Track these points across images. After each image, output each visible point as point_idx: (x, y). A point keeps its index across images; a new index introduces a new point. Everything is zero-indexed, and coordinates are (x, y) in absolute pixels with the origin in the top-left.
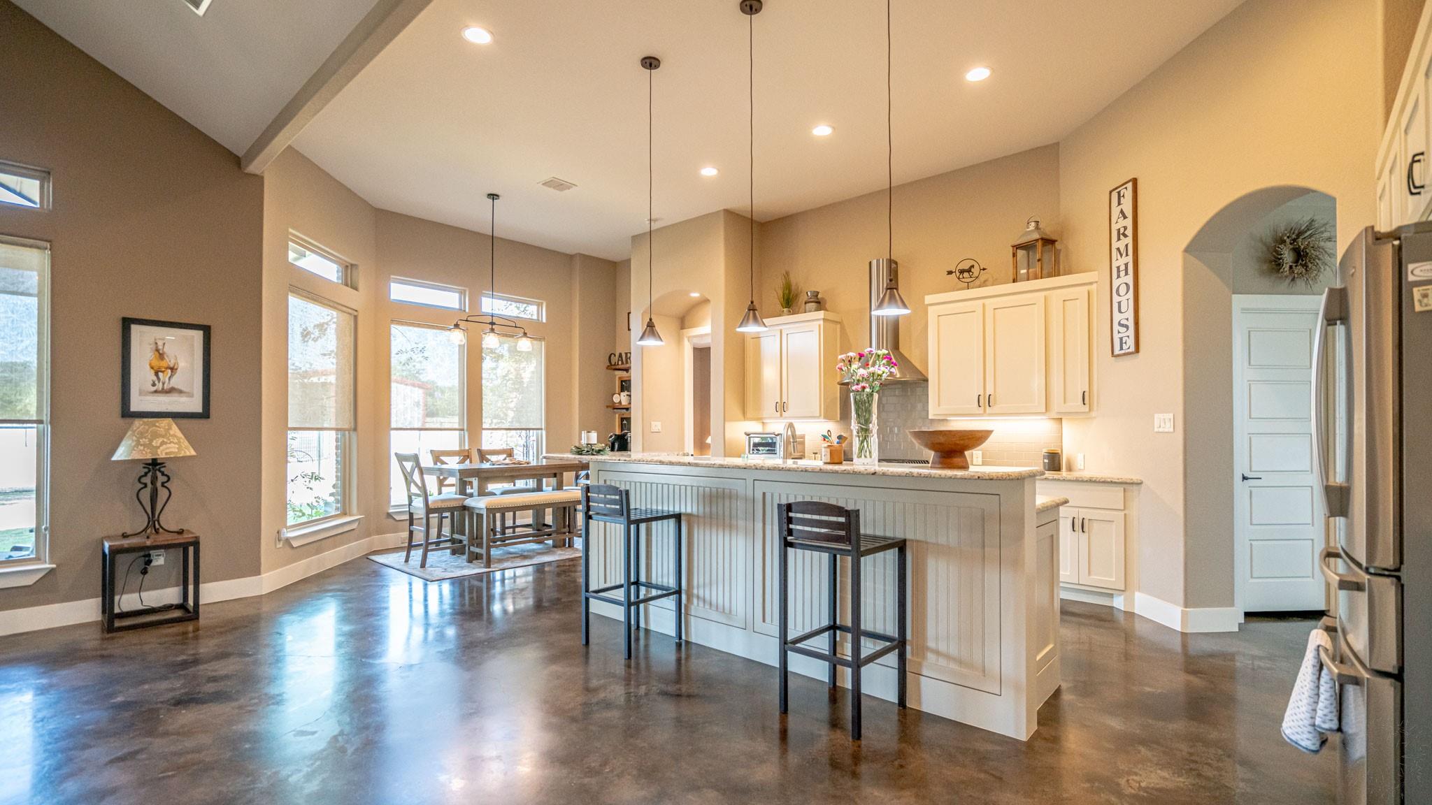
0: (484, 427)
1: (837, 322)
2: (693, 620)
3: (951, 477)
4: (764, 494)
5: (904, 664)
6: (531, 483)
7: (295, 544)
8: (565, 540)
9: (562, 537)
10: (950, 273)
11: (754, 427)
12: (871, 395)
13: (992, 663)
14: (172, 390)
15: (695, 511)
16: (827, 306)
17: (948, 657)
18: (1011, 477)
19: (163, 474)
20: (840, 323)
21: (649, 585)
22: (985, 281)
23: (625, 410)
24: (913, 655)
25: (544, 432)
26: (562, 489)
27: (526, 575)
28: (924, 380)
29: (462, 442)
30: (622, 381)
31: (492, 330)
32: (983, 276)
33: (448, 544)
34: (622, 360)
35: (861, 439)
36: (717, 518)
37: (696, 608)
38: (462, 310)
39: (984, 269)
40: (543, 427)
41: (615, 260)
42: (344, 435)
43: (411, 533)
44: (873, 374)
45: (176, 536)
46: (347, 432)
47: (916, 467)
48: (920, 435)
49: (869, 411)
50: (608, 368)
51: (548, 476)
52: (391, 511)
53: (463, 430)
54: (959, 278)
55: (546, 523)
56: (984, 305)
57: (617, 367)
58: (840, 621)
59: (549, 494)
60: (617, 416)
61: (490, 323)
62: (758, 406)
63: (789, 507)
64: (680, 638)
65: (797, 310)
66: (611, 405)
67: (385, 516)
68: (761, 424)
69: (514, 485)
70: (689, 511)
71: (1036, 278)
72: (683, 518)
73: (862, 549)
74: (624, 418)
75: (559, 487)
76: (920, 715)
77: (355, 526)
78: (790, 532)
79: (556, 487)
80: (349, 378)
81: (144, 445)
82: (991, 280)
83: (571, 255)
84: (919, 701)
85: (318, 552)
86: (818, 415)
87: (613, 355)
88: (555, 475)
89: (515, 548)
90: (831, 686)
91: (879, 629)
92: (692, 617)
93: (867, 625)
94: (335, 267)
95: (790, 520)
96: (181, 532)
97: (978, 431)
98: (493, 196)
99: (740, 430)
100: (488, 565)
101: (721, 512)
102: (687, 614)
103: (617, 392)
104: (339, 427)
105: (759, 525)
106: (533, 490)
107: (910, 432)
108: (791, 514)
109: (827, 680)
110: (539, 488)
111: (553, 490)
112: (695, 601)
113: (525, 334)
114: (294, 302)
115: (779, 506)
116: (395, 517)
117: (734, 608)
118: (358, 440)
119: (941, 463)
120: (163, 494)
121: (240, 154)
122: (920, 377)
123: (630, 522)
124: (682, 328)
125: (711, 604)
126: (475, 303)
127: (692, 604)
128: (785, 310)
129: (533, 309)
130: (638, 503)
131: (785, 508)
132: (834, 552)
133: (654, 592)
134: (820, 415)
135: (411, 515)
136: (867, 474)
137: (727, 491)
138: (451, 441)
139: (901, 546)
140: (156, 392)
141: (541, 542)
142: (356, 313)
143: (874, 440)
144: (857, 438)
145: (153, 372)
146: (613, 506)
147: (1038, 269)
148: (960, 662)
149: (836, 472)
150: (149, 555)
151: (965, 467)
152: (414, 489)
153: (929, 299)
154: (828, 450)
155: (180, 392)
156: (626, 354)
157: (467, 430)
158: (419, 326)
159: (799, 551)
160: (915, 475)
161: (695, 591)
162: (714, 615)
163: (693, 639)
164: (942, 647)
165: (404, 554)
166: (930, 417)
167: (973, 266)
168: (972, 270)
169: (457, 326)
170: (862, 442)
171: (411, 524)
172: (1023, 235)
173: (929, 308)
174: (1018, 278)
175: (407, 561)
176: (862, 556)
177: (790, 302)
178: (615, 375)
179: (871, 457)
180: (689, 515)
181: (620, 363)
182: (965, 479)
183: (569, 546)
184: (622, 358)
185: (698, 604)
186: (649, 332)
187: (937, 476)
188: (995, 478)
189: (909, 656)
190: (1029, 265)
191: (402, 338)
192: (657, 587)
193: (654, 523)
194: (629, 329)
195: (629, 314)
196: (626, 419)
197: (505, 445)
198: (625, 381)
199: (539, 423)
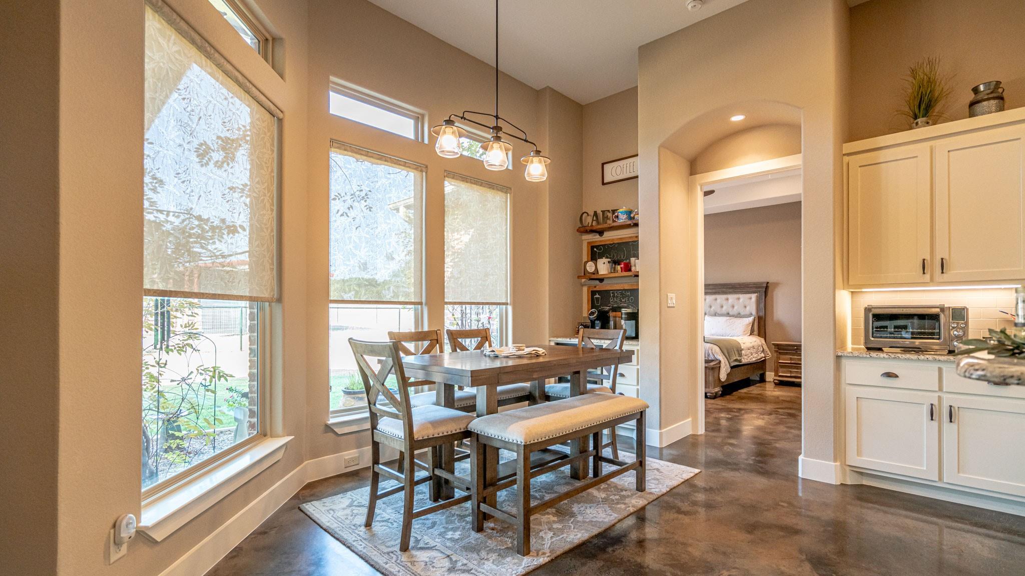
0: (446, 300)
7: (158, 536)
23: (597, 282)
25: (510, 308)
29: (418, 320)
30: (593, 247)
34: (597, 220)
40: (509, 302)
41: (582, 102)
42: (262, 309)
46: (267, 304)
50: (577, 230)
52: (332, 421)
53: (421, 303)
57: (591, 229)
60: (585, 289)
61: (494, 128)
66: (583, 275)
67: (322, 428)
74: (597, 291)
77: (279, 456)
80: (270, 216)
83: (539, 89)
85: (214, 526)
87: (585, 215)
104: (255, 295)
116: (336, 430)
118: (284, 316)
124: (692, 173)
128: (922, 119)
142: (280, 113)
156: (603, 212)
157: (426, 304)
169: (449, 122)
177: (929, 106)
181: (594, 223)
184: (597, 217)
194: (603, 184)
195: (603, 164)
196: (599, 292)
197: (460, 323)
198: (597, 247)
199: (504, 296)
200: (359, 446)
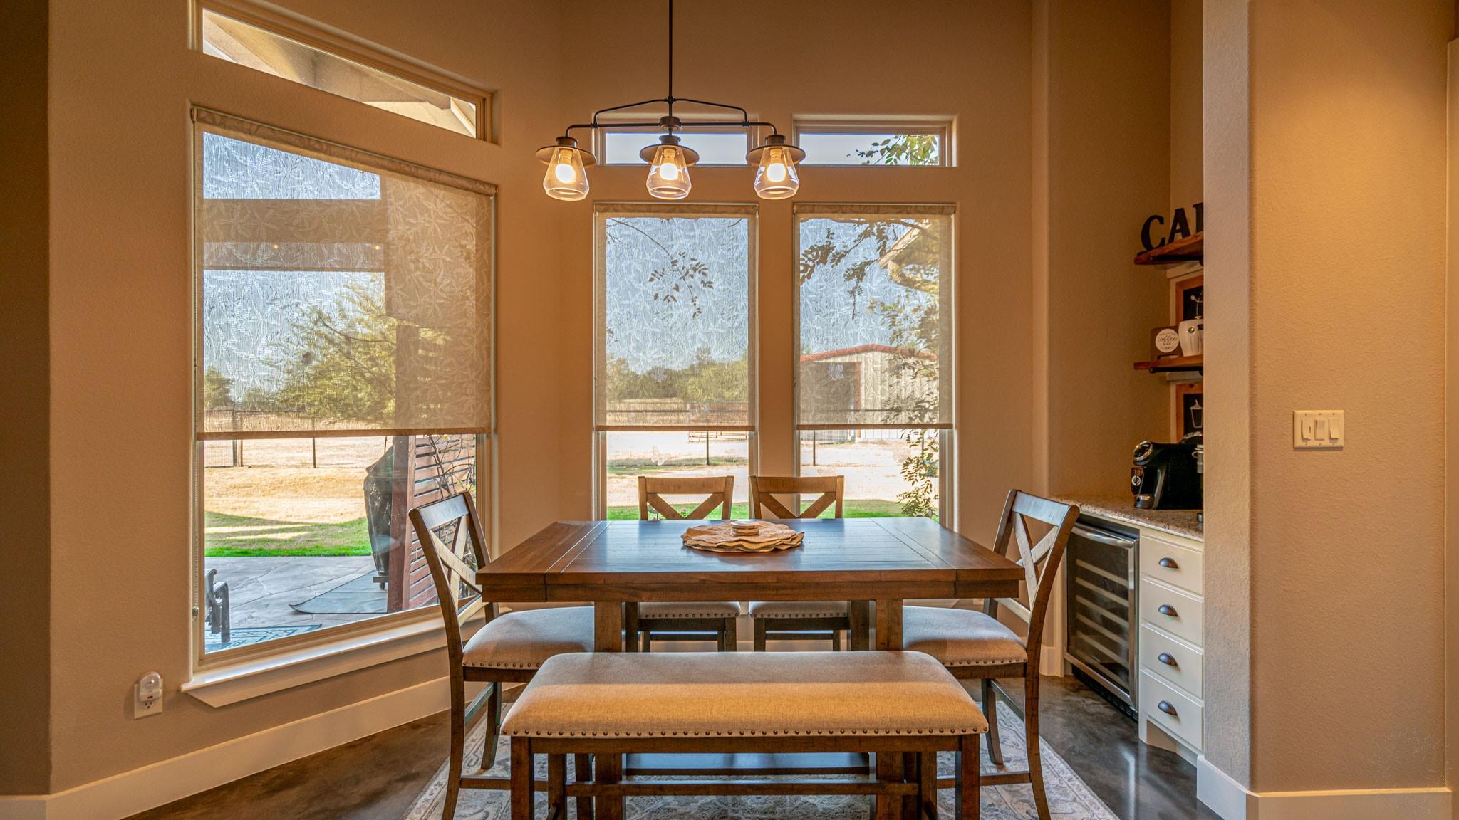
23: (1188, 373)
30: (1180, 292)
34: (1186, 230)
46: (484, 436)
50: (1139, 256)
53: (754, 428)
57: (1168, 253)
60: (1173, 389)
66: (1147, 359)
74: (1183, 396)
87: (1153, 220)
103: (1166, 323)
178: (1164, 277)
181: (1175, 239)
198: (1195, 292)
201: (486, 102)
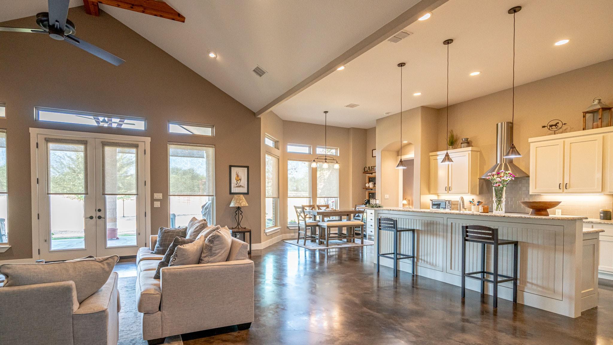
0: (317, 197)
1: (478, 151)
2: (419, 268)
3: (540, 219)
4: (452, 223)
5: (516, 287)
6: (337, 218)
7: (267, 234)
8: (351, 239)
9: (351, 238)
10: (544, 127)
11: (434, 197)
12: (503, 188)
13: (559, 288)
14: (240, 186)
15: (420, 229)
16: (472, 144)
17: (537, 285)
18: (568, 219)
19: (241, 211)
20: (479, 151)
21: (400, 254)
22: (565, 129)
23: (370, 190)
24: (520, 284)
25: (338, 198)
26: (350, 220)
27: (336, 252)
28: (527, 177)
29: (310, 202)
30: (369, 178)
31: (326, 161)
32: (564, 127)
33: (310, 238)
34: (370, 169)
35: (497, 204)
36: (430, 232)
37: (420, 263)
38: (310, 154)
39: (565, 124)
41: (366, 129)
43: (299, 233)
44: (504, 180)
45: (244, 229)
46: (276, 199)
47: (523, 215)
48: (525, 203)
49: (501, 194)
50: (364, 173)
51: (344, 215)
52: (288, 226)
53: (310, 198)
54: (549, 129)
55: (343, 233)
56: (564, 142)
57: (368, 172)
58: (486, 270)
59: (345, 221)
60: (367, 192)
61: (325, 159)
62: (436, 188)
63: (467, 227)
64: (414, 274)
65: (456, 146)
66: (365, 188)
67: (286, 227)
68: (437, 196)
69: (330, 218)
70: (418, 228)
71: (597, 127)
72: (415, 231)
73: (499, 243)
74: (371, 193)
75: (349, 219)
76: (523, 306)
77: (279, 230)
78: (467, 236)
79: (348, 220)
81: (238, 202)
82: (569, 128)
83: (349, 128)
84: (523, 301)
85: (272, 238)
86: (468, 192)
87: (366, 168)
88: (348, 215)
89: (333, 241)
90: (482, 293)
91: (505, 274)
92: (419, 267)
93: (500, 273)
94: (272, 142)
95: (467, 232)
96: (245, 228)
97: (553, 202)
98: (326, 112)
99: (428, 199)
100: (327, 246)
101: (432, 230)
102: (417, 265)
103: (367, 182)
105: (449, 235)
106: (338, 221)
107: (521, 202)
108: (467, 230)
109: (480, 291)
110: (341, 220)
111: (347, 220)
112: (420, 261)
113: (337, 162)
114: (266, 156)
115: (463, 227)
116: (290, 228)
117: (437, 263)
118: (279, 200)
119: (535, 213)
120: (241, 217)
121: (255, 112)
122: (524, 175)
123: (397, 231)
124: (398, 155)
125: (427, 262)
126: (314, 151)
127: (419, 262)
128: (450, 147)
129: (333, 151)
130: (400, 226)
131: (465, 227)
132: (484, 243)
133: (402, 257)
134: (469, 192)
135: (299, 227)
136: (501, 217)
137: (435, 222)
138: (305, 202)
139: (516, 244)
140: (237, 187)
141: (341, 240)
142: (278, 158)
143: (503, 204)
144: (496, 204)
145: (236, 181)
146: (391, 225)
147: (599, 123)
148: (543, 288)
149: (487, 216)
150: (236, 235)
151: (548, 215)
152: (300, 218)
153: (530, 140)
154: (483, 208)
155: (242, 187)
156: (372, 167)
157: (312, 198)
158: (296, 160)
159: (472, 243)
160: (523, 217)
161: (420, 257)
162: (429, 266)
163: (419, 274)
164: (534, 282)
165: (297, 241)
166: (530, 194)
167: (558, 123)
168: (558, 125)
169: (314, 161)
170: (498, 205)
171: (299, 230)
172: (589, 107)
173: (531, 144)
174: (586, 128)
175: (298, 243)
176: (499, 245)
177: (453, 143)
178: (366, 176)
179: (502, 211)
180: (418, 230)
181: (369, 170)
182: (547, 219)
183: (353, 242)
184: (370, 168)
185: (421, 262)
186: (401, 164)
187: (533, 218)
188: (560, 219)
189: (518, 284)
190: (594, 120)
191: (291, 164)
192: (403, 255)
193: (402, 232)
194: (373, 157)
195: (373, 150)
196: (372, 193)
197: (326, 203)
198: (371, 178)
199: (336, 195)
200: (294, 233)
201: (276, 142)
